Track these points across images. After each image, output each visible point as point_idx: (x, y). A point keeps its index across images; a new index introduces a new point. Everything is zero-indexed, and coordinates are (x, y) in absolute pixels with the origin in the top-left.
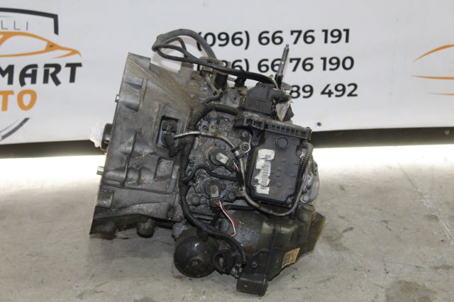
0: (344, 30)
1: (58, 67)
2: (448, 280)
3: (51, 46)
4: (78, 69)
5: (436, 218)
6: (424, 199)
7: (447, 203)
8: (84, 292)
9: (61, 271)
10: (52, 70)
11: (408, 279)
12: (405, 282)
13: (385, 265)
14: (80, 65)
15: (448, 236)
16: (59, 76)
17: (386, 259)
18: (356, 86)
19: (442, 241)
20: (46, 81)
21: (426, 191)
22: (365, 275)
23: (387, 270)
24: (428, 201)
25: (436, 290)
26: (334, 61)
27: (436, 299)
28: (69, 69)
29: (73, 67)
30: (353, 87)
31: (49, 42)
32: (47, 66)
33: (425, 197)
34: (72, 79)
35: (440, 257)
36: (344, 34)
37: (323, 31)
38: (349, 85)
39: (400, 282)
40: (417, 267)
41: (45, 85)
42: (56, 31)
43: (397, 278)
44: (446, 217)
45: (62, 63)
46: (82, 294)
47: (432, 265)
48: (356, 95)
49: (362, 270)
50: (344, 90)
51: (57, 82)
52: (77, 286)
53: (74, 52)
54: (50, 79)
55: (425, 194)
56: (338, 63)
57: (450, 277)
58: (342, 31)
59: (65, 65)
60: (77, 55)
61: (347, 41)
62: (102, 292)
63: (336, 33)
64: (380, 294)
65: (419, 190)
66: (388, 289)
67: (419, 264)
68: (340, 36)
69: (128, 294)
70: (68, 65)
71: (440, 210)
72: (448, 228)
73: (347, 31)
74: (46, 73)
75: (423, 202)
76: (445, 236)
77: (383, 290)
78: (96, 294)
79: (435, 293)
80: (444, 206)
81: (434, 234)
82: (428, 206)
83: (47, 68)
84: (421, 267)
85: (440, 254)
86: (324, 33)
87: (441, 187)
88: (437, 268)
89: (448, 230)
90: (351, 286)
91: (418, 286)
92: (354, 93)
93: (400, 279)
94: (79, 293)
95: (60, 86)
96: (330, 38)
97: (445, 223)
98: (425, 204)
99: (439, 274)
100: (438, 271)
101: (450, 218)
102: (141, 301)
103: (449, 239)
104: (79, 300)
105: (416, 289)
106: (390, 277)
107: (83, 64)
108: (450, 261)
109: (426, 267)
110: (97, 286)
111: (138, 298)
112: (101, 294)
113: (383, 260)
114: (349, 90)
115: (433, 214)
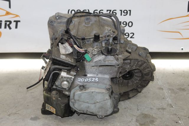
0: (129, 10)
1: (10, 22)
2: (163, 114)
3: (8, 13)
4: (19, 23)
5: (162, 89)
6: (159, 81)
7: (168, 83)
8: (11, 113)
9: (3, 105)
10: (8, 23)
11: (146, 113)
12: (145, 114)
13: (138, 107)
14: (19, 21)
15: (166, 96)
16: (11, 25)
17: (138, 105)
18: (134, 34)
19: (163, 98)
20: (5, 27)
21: (160, 78)
22: (129, 111)
23: (138, 109)
24: (160, 82)
25: (157, 118)
26: (125, 23)
27: (157, 121)
28: (15, 23)
29: (17, 22)
30: (132, 34)
31: (7, 11)
32: (6, 21)
33: (159, 80)
34: (16, 27)
35: (161, 105)
36: (129, 12)
37: (120, 10)
38: (131, 33)
39: (143, 114)
40: (151, 108)
41: (5, 29)
42: (10, 7)
43: (142, 112)
44: (167, 88)
45: (12, 20)
46: (10, 114)
47: (157, 108)
48: (134, 38)
49: (128, 109)
50: (129, 35)
51: (10, 28)
52: (8, 111)
53: (17, 16)
54: (7, 27)
55: (160, 79)
56: (126, 24)
57: (164, 113)
58: (128, 11)
59: (13, 21)
60: (18, 17)
61: (130, 15)
62: (18, 114)
63: (125, 12)
64: (134, 119)
65: (157, 78)
66: (137, 117)
67: (152, 107)
68: (127, 13)
69: (29, 115)
70: (14, 21)
71: (164, 86)
72: (167, 93)
73: (130, 11)
74: (6, 24)
76: (165, 96)
77: (136, 117)
78: (16, 115)
79: (157, 119)
80: (167, 84)
81: (160, 95)
82: (160, 84)
83: (6, 22)
84: (152, 108)
85: (162, 103)
87: (167, 77)
88: (159, 109)
89: (167, 94)
90: (122, 115)
91: (150, 116)
92: (133, 37)
93: (143, 113)
94: (9, 114)
95: (11, 30)
96: (123, 14)
97: (166, 91)
98: (159, 83)
99: (160, 111)
100: (160, 110)
101: (168, 89)
102: (34, 118)
103: (166, 97)
104: (8, 116)
105: (149, 117)
106: (139, 112)
107: (21, 21)
108: (165, 106)
109: (155, 108)
110: (17, 111)
111: (33, 116)
112: (18, 115)
113: (137, 105)
114: (131, 35)
115: (161, 87)
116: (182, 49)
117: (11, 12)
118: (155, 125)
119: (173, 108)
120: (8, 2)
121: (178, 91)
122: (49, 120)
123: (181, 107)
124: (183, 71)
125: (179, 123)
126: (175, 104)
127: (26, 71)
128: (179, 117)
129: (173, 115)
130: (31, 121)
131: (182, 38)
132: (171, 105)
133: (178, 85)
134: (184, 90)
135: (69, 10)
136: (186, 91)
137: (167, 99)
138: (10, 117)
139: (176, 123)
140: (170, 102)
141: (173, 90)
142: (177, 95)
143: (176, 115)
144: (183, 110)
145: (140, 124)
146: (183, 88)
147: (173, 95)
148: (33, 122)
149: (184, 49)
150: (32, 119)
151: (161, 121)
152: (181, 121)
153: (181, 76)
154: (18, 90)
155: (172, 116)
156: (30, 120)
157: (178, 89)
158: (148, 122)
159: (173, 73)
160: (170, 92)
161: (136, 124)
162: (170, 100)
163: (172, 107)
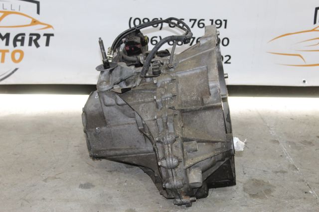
0: (224, 20)
1: (38, 36)
3: (35, 22)
4: (51, 38)
5: (278, 142)
7: (285, 133)
8: (48, 178)
9: (34, 164)
10: (34, 37)
11: (258, 178)
12: (256, 180)
13: (243, 169)
14: (52, 35)
15: (285, 153)
16: (39, 41)
18: (230, 57)
19: (281, 156)
20: (30, 44)
23: (245, 172)
24: (273, 131)
25: (275, 185)
27: (275, 191)
28: (46, 37)
29: (48, 36)
30: (228, 58)
31: (33, 19)
32: (31, 34)
33: (272, 129)
34: (47, 44)
35: (279, 166)
36: (224, 23)
37: (210, 20)
38: (226, 56)
39: (253, 180)
40: (264, 171)
42: (38, 12)
43: (251, 177)
45: (41, 33)
46: (46, 179)
47: (274, 170)
48: (230, 63)
51: (37, 46)
52: (43, 174)
53: (49, 26)
54: (33, 43)
55: (272, 127)
58: (222, 21)
59: (43, 34)
60: (51, 29)
61: (225, 27)
62: (60, 178)
63: (218, 22)
64: (240, 186)
65: (268, 125)
66: (245, 184)
67: (266, 169)
68: (221, 24)
69: (77, 180)
70: (45, 35)
71: (280, 137)
72: (285, 147)
73: (226, 21)
74: (31, 39)
75: (270, 132)
76: (283, 153)
77: (242, 184)
78: (56, 180)
79: (275, 187)
80: (283, 135)
81: (275, 151)
82: (273, 135)
83: (31, 36)
84: (266, 171)
86: (211, 22)
87: (282, 123)
88: (277, 172)
89: (285, 150)
91: (264, 182)
92: (229, 62)
93: (253, 178)
94: (44, 178)
95: (39, 48)
96: (215, 25)
97: (284, 145)
98: (271, 133)
99: (278, 176)
100: (278, 174)
101: (286, 142)
102: (85, 185)
103: (286, 155)
104: (44, 182)
105: (263, 184)
106: (247, 177)
107: (55, 35)
108: (285, 168)
109: (270, 171)
110: (57, 175)
111: (83, 183)
112: (59, 180)
113: (243, 166)
114: (225, 59)
115: (276, 139)
116: (304, 81)
117: (40, 20)
118: (273, 196)
119: (298, 170)
120: (35, 5)
121: (302, 145)
122: (109, 188)
123: (309, 169)
124: (307, 115)
125: (310, 193)
126: (301, 164)
127: (62, 113)
128: (308, 185)
129: (298, 181)
130: (80, 189)
131: (304, 64)
132: (294, 166)
133: (302, 136)
134: (310, 143)
135: (131, 18)
136: (314, 145)
137: (287, 157)
138: (47, 184)
139: (305, 194)
140: (292, 161)
141: (294, 143)
142: (301, 151)
143: (303, 181)
144: (313, 173)
145: (250, 195)
146: (309, 140)
147: (295, 151)
148: (84, 190)
149: (306, 82)
150: (82, 186)
151: (281, 191)
152: (312, 191)
153: (304, 123)
154: (54, 142)
155: (297, 183)
156: (79, 187)
157: (301, 143)
158: (261, 192)
159: (291, 119)
160: (290, 146)
161: (244, 195)
162: (291, 159)
163: (296, 169)
